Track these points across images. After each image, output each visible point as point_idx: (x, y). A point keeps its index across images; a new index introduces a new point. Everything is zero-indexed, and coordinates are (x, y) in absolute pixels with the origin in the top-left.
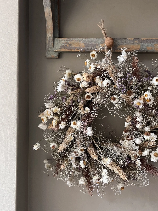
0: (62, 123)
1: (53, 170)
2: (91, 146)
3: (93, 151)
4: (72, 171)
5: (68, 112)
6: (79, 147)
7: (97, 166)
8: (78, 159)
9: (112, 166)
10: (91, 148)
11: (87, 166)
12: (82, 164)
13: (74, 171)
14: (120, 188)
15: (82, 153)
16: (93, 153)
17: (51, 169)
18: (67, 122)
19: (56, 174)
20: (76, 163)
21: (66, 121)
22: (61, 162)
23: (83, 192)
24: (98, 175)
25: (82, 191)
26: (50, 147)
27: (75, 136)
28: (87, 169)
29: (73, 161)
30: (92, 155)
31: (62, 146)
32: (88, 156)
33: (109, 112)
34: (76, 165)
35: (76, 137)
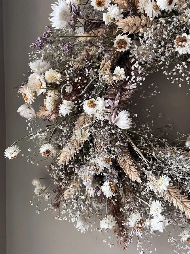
0: (65, 102)
1: (50, 198)
2: (125, 153)
3: (129, 162)
4: (87, 202)
5: (78, 79)
6: (100, 154)
7: (138, 195)
8: (99, 179)
9: (171, 195)
10: (125, 156)
11: (117, 194)
12: (106, 189)
13: (92, 202)
14: (186, 239)
15: (108, 166)
16: (129, 168)
17: (47, 197)
18: (76, 102)
19: (53, 208)
20: (94, 187)
21: (73, 101)
22: (64, 184)
23: (109, 244)
24: (139, 212)
25: (106, 241)
26: (40, 152)
27: (93, 132)
28: (116, 200)
29: (87, 182)
30: (127, 171)
31: (65, 153)
32: (118, 173)
33: (168, 79)
34: (95, 191)
35: (95, 134)
